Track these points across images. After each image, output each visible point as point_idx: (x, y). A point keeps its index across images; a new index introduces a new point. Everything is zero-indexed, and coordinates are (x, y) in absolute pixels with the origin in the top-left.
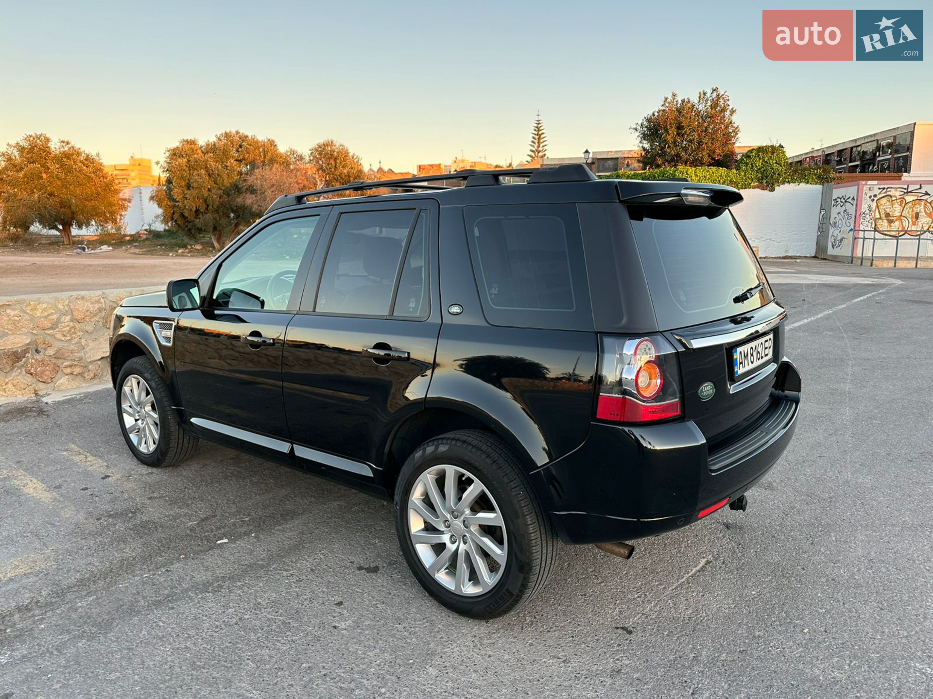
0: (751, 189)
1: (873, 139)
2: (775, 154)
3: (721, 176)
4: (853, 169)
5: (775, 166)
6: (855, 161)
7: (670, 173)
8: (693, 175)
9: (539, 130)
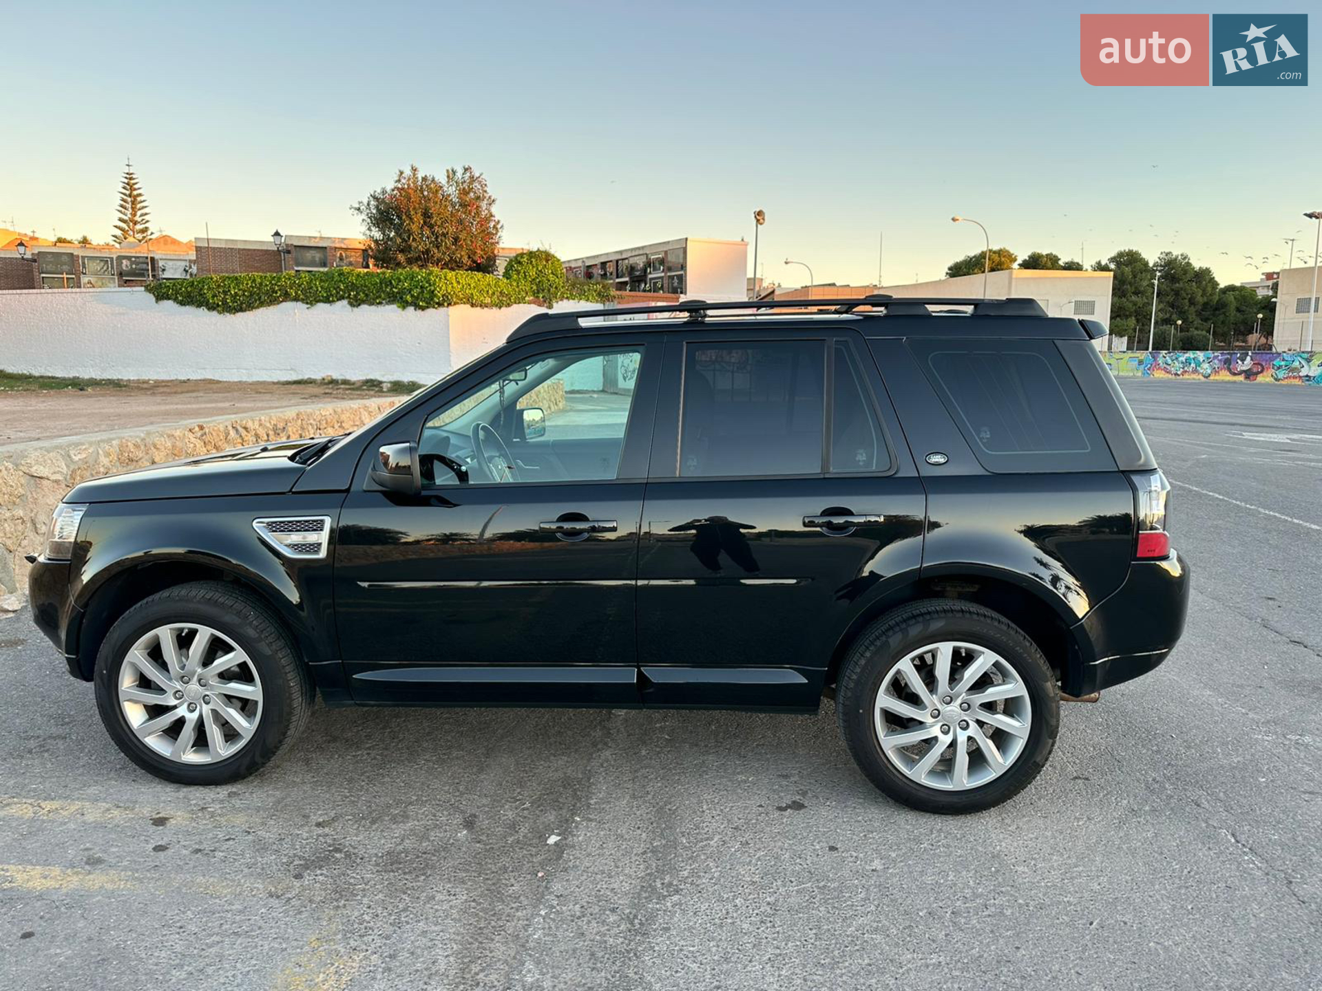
0: (526, 305)
1: (641, 252)
2: (550, 262)
3: (489, 285)
4: (621, 286)
5: (551, 277)
6: (621, 277)
7: (422, 276)
8: (454, 282)
9: (132, 189)
